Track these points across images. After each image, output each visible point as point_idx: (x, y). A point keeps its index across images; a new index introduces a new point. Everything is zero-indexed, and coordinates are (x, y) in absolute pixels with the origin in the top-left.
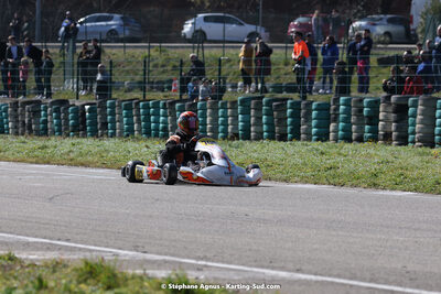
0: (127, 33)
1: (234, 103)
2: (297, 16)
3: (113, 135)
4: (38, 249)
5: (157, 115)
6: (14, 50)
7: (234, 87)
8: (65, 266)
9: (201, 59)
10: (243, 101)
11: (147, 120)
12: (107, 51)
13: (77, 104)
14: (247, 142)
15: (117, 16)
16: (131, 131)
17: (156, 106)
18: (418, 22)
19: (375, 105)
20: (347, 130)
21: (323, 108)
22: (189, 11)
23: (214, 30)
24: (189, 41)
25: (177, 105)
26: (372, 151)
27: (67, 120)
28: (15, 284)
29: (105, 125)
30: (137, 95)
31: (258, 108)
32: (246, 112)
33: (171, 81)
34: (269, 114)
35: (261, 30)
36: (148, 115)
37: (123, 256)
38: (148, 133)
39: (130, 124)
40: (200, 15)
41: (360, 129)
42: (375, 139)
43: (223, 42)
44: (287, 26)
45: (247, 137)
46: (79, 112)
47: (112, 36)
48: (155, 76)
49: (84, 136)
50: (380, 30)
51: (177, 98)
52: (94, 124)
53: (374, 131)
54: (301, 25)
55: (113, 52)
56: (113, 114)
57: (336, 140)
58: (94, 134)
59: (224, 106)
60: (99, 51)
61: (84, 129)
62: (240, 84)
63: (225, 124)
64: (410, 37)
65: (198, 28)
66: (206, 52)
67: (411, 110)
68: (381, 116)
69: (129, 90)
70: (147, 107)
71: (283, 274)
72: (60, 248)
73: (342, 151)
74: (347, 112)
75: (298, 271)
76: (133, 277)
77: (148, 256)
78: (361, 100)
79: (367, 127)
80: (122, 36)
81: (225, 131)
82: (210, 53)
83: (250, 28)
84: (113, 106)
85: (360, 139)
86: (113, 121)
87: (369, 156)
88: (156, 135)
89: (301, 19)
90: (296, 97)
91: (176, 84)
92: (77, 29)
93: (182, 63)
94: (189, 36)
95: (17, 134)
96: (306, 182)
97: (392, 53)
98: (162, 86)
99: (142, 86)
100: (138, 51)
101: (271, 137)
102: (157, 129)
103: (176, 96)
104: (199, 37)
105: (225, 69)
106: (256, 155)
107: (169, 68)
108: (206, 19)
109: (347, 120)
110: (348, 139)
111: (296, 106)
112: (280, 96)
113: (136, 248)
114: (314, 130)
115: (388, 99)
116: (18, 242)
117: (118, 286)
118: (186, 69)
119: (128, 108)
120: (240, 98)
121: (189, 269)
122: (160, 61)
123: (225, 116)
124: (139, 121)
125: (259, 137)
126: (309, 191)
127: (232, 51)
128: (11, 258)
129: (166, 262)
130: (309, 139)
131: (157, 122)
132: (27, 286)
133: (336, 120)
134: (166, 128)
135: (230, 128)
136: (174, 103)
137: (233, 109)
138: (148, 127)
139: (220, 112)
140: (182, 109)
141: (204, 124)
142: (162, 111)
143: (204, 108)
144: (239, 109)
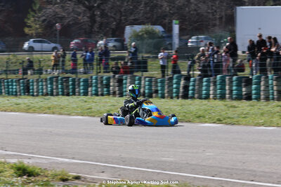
1: (46, 79)
2: (74, 39)
5: (12, 85)
7: (47, 71)
10: (51, 79)
11: (8, 88)
14: (52, 97)
16: (1, 92)
17: (12, 81)
18: (127, 41)
19: (108, 79)
20: (96, 91)
21: (86, 81)
22: (26, 37)
23: (37, 46)
24: (26, 51)
25: (21, 81)
26: (108, 100)
30: (3, 76)
31: (57, 82)
32: (51, 84)
33: (18, 70)
34: (62, 84)
35: (58, 46)
36: (8, 85)
38: (8, 93)
39: (1, 90)
40: (32, 40)
41: (102, 91)
42: (109, 94)
43: (41, 51)
44: (70, 44)
45: (52, 95)
48: (12, 67)
50: (111, 45)
53: (108, 91)
54: (76, 43)
57: (92, 95)
62: (49, 70)
63: (42, 89)
64: (123, 48)
65: (31, 45)
66: (34, 56)
67: (124, 81)
68: (111, 84)
70: (8, 82)
71: (67, 160)
73: (94, 101)
74: (96, 83)
75: (73, 158)
77: (8, 152)
78: (102, 77)
79: (105, 89)
81: (42, 92)
82: (36, 56)
83: (53, 45)
85: (102, 95)
87: (106, 102)
88: (12, 95)
89: (76, 41)
90: (74, 76)
91: (21, 71)
93: (23, 61)
94: (26, 49)
96: (78, 115)
97: (116, 55)
98: (15, 72)
99: (6, 72)
100: (4, 57)
101: (63, 95)
102: (12, 92)
103: (20, 76)
104: (31, 49)
105: (42, 64)
106: (56, 103)
107: (17, 64)
108: (34, 41)
109: (96, 86)
110: (97, 95)
111: (74, 80)
112: (67, 75)
114: (82, 91)
115: (114, 76)
118: (25, 64)
120: (48, 77)
122: (14, 61)
123: (42, 85)
124: (4, 88)
125: (57, 95)
126: (79, 119)
127: (45, 55)
129: (15, 155)
130: (79, 95)
131: (12, 88)
133: (91, 86)
134: (16, 92)
135: (45, 91)
136: (19, 80)
137: (46, 82)
138: (8, 91)
139: (40, 83)
140: (23, 83)
141: (33, 89)
142: (14, 84)
143: (33, 82)
144: (49, 82)
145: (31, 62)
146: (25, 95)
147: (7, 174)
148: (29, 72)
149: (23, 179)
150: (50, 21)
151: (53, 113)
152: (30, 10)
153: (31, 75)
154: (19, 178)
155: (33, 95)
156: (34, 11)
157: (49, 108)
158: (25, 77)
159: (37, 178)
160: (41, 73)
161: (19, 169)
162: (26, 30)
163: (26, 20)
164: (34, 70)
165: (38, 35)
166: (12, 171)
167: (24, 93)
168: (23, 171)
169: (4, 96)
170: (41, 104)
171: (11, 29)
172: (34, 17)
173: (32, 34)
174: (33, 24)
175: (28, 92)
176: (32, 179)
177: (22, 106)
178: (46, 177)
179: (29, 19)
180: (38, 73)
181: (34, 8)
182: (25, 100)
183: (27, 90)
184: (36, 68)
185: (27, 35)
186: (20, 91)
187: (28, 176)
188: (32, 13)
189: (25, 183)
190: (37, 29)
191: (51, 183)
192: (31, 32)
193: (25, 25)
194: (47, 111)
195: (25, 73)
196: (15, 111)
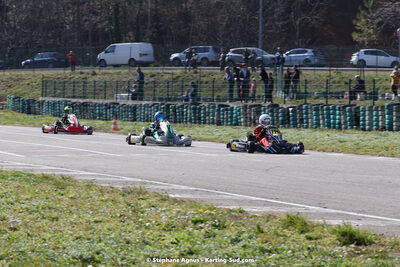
0: (316, 61)
1: (383, 107)
3: (307, 127)
4: (258, 205)
5: (334, 114)
6: (245, 72)
7: (383, 95)
8: (275, 217)
9: (362, 78)
10: (388, 106)
11: (329, 118)
12: (304, 72)
13: (285, 107)
14: (391, 133)
15: (309, 50)
16: (318, 124)
17: (334, 108)
22: (355, 46)
23: (370, 59)
24: (355, 66)
25: (348, 108)
27: (278, 117)
28: (244, 229)
29: (302, 120)
30: (322, 101)
31: (398, 111)
32: (390, 113)
33: (343, 92)
36: (329, 115)
37: (311, 211)
38: (329, 126)
39: (318, 120)
40: (362, 50)
43: (376, 67)
45: (391, 129)
46: (286, 112)
47: (307, 62)
48: (334, 89)
49: (289, 127)
51: (347, 103)
52: (295, 119)
55: (307, 73)
56: (307, 113)
58: (295, 126)
59: (376, 109)
60: (298, 73)
61: (289, 123)
62: (387, 94)
63: (377, 120)
65: (361, 58)
66: (366, 73)
69: (317, 98)
70: (328, 109)
72: (272, 204)
76: (318, 225)
77: (327, 210)
80: (313, 63)
81: (377, 125)
82: (368, 74)
83: (393, 59)
84: (307, 108)
86: (307, 118)
88: (334, 127)
91: (347, 95)
92: (284, 58)
93: (350, 81)
94: (355, 63)
95: (246, 125)
98: (338, 95)
99: (325, 95)
100: (323, 73)
102: (334, 123)
103: (346, 102)
104: (362, 64)
105: (377, 86)
106: (396, 141)
107: (342, 84)
108: (366, 53)
113: (320, 205)
116: (245, 200)
117: (308, 231)
118: (354, 85)
119: (317, 110)
120: (386, 104)
121: (352, 219)
122: (337, 79)
123: (377, 115)
124: (323, 118)
127: (382, 73)
128: (241, 212)
129: (339, 214)
131: (335, 119)
132: (250, 231)
134: (340, 123)
135: (380, 123)
136: (345, 107)
137: (382, 111)
138: (329, 123)
139: (374, 113)
140: (350, 111)
141: (364, 120)
142: (338, 112)
143: (364, 110)
144: (386, 111)
145: (361, 82)
146: (352, 128)
147: (327, 241)
148: (359, 97)
149: (349, 249)
150: (388, 25)
151: (393, 156)
152: (360, 8)
153: (361, 100)
154: (344, 247)
155: (364, 129)
156: (366, 9)
157: (387, 148)
158: (352, 103)
159: (370, 248)
160: (376, 99)
161: (344, 234)
162: (355, 36)
163: (354, 22)
164: (365, 93)
165: (371, 44)
166: (334, 237)
167: (352, 126)
168: (350, 238)
169: (323, 130)
170: (376, 142)
171: (333, 34)
172: (365, 17)
173: (363, 42)
174: (365, 27)
175: (358, 124)
176: (363, 249)
177: (349, 144)
178: (383, 246)
179: (358, 20)
180: (371, 98)
181: (366, 5)
182: (353, 136)
183: (355, 122)
184: (368, 90)
185: (357, 43)
186: (345, 123)
187: (357, 244)
188: (363, 12)
189: (352, 255)
190: (370, 34)
191: (390, 256)
192: (361, 39)
193: (353, 29)
194: (384, 152)
195: (353, 97)
196: (338, 151)
